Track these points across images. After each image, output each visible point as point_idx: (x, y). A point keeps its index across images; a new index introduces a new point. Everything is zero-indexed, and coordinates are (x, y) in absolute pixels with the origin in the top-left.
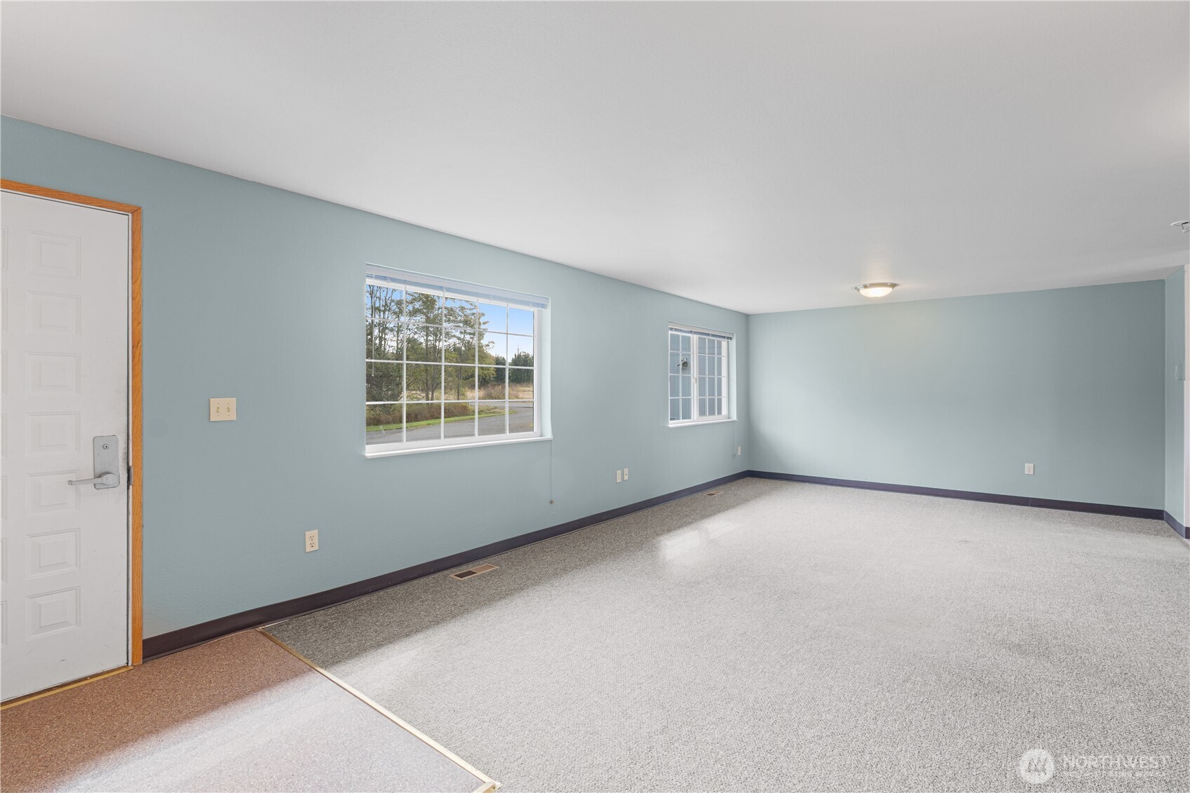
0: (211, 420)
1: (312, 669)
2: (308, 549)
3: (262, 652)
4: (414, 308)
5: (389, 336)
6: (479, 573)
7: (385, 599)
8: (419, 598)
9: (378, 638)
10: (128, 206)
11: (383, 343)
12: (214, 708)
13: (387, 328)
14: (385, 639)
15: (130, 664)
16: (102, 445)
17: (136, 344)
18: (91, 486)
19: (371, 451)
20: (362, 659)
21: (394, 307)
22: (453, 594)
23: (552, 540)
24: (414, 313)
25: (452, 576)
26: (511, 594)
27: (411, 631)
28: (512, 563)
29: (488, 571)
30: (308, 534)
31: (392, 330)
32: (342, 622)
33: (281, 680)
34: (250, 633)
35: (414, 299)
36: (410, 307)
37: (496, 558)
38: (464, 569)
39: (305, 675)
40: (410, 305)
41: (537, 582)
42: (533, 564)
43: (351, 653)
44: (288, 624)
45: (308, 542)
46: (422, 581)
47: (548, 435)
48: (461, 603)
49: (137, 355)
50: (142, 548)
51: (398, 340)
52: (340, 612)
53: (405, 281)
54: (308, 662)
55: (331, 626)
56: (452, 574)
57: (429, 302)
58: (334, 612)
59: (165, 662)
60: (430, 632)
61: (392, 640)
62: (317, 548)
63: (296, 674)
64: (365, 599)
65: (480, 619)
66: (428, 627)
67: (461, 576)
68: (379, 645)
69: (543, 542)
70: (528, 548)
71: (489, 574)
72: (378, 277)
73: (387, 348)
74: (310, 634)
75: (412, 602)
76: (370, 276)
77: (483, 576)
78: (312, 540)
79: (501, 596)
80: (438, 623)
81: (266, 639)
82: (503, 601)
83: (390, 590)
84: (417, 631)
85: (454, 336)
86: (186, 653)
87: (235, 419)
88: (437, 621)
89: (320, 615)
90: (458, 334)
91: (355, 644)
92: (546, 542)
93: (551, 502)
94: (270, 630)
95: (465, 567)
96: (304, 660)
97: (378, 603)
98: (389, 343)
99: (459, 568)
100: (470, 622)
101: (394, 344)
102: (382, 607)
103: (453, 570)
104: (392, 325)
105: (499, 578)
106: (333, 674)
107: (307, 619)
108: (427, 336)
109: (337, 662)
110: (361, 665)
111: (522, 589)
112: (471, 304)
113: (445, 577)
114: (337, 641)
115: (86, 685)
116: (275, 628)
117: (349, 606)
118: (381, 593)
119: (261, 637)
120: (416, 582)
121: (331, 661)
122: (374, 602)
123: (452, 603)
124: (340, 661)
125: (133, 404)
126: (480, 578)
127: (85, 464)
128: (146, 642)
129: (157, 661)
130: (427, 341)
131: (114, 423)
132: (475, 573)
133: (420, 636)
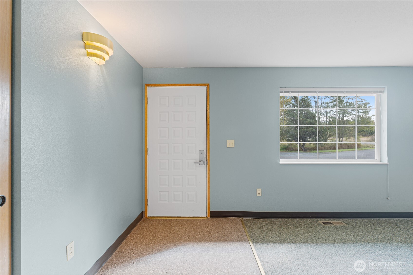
0: (227, 147)
1: (248, 241)
2: (258, 195)
3: (238, 227)
4: (333, 104)
5: (323, 116)
6: (334, 225)
7: (286, 223)
8: (301, 227)
9: (276, 239)
10: (206, 84)
11: (320, 119)
12: (216, 241)
13: (322, 114)
14: (279, 240)
15: (207, 217)
16: (201, 153)
17: (208, 124)
18: (198, 164)
19: (282, 161)
20: (267, 245)
21: (325, 105)
22: (317, 231)
23: (388, 220)
24: (334, 106)
25: (320, 222)
26: (349, 243)
27: (291, 241)
28: (356, 225)
29: (340, 225)
30: (258, 190)
31: (323, 114)
32: (267, 226)
33: (238, 241)
34: (238, 219)
35: (333, 101)
36: (332, 104)
37: (347, 220)
38: (327, 220)
39: (245, 242)
40: (331, 104)
41: (368, 241)
42: (370, 230)
43: (264, 241)
44: (250, 220)
45: (258, 193)
46: (305, 219)
47: (385, 161)
48: (319, 237)
49: (209, 127)
50: (210, 184)
51: (327, 118)
52: (268, 222)
53: (299, 91)
54: (249, 238)
55: (262, 227)
56: (320, 221)
57: (340, 100)
58: (266, 221)
59: (215, 219)
60: (298, 245)
61: (281, 242)
62: (261, 195)
63: (243, 240)
64: (279, 220)
65: (325, 249)
66: (299, 243)
67: (325, 223)
68: (275, 242)
69: (381, 219)
70: (369, 220)
71: (340, 227)
72: (285, 92)
73: (322, 121)
74: (255, 227)
75: (297, 228)
76: (282, 92)
77: (336, 227)
78: (259, 192)
79: (343, 241)
80: (304, 243)
81: (241, 223)
82: (342, 245)
83: (290, 219)
84: (293, 243)
85: (353, 114)
86: (220, 219)
87: (234, 147)
88: (304, 242)
89: (261, 220)
90: (354, 113)
91: (267, 237)
92: (383, 220)
93: (387, 199)
94: (244, 220)
95: (328, 219)
96: (248, 236)
97: (283, 223)
98: (323, 119)
99: (325, 219)
100: (320, 248)
101: (325, 119)
102: (284, 226)
103: (322, 219)
104: (324, 112)
105: (345, 231)
106: (254, 247)
107: (256, 220)
108: (339, 115)
109: (258, 242)
110: (265, 247)
111: (357, 242)
112: (362, 100)
113: (317, 221)
114: (262, 233)
115: (197, 219)
116: (246, 220)
117: (272, 220)
118: (286, 219)
119: (240, 222)
120: (302, 219)
121: (255, 241)
122: (282, 222)
123: (315, 235)
124: (259, 242)
125: (208, 141)
126: (334, 227)
127: (197, 158)
128: (211, 212)
129: (213, 218)
130: (339, 117)
131: (203, 147)
132: (333, 224)
133: (293, 245)
